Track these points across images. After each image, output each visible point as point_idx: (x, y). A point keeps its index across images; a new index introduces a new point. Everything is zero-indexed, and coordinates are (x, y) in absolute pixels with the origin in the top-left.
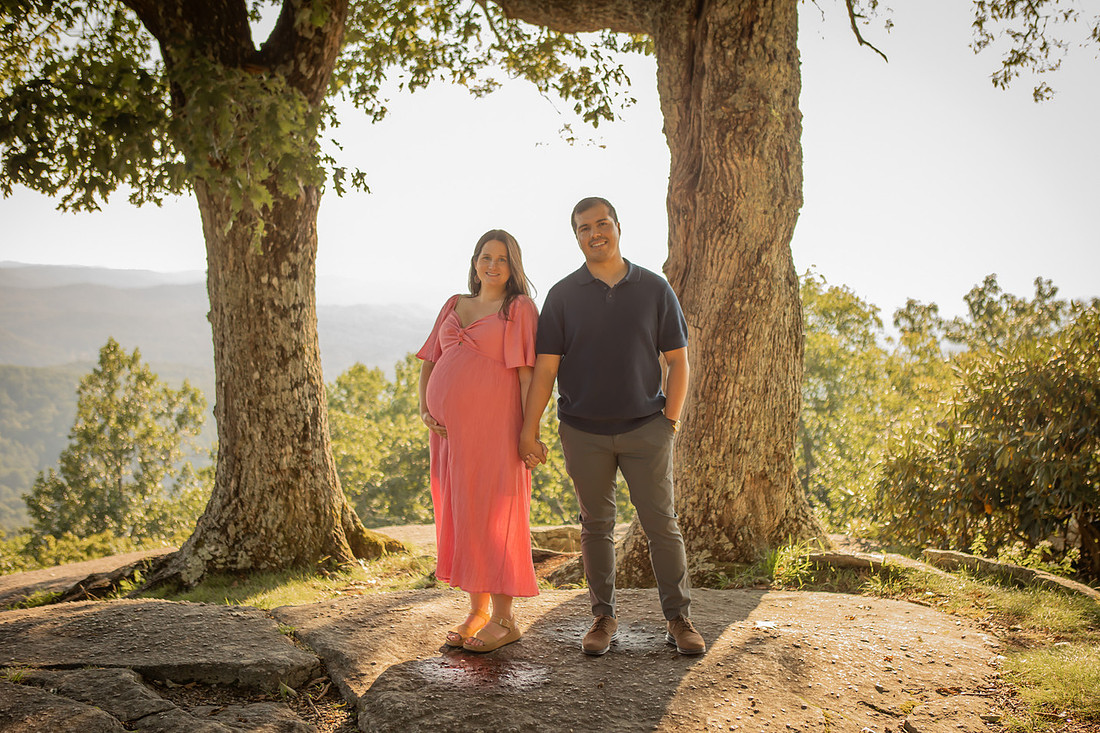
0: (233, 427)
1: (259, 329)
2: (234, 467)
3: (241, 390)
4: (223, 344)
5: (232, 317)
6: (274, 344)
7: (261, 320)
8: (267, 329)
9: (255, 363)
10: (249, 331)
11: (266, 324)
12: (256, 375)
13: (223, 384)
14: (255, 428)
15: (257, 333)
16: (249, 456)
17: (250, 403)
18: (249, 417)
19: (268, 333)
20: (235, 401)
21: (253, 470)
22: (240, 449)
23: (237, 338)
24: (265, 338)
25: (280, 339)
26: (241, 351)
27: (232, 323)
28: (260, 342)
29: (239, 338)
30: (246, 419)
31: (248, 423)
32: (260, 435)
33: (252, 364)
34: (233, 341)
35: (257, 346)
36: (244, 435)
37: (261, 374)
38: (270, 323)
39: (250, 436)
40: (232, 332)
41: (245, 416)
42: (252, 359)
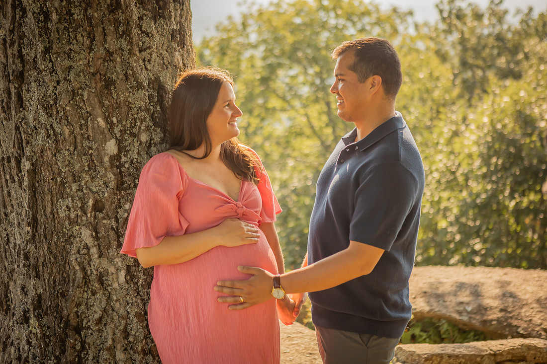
0: (60, 257)
1: (112, 43)
2: (63, 342)
3: (76, 178)
4: (21, 77)
5: (47, 18)
6: (143, 77)
7: (117, 22)
8: (130, 43)
9: (107, 119)
10: (91, 49)
11: (127, 33)
12: (111, 147)
13: (26, 165)
14: (111, 261)
15: (110, 53)
16: (99, 321)
17: (98, 207)
18: (97, 238)
19: (131, 53)
20: (62, 204)
21: (111, 350)
22: (78, 305)
23: (62, 63)
24: (126, 65)
25: (155, 66)
26: (74, 93)
27: (45, 30)
28: (117, 73)
29: (67, 63)
30: (90, 241)
31: (94, 251)
32: (122, 274)
33: (101, 122)
34: (53, 71)
35: (109, 84)
36: (85, 275)
37: (119, 142)
38: (135, 31)
39: (101, 279)
40: (47, 51)
41: (86, 234)
42: (98, 111)
